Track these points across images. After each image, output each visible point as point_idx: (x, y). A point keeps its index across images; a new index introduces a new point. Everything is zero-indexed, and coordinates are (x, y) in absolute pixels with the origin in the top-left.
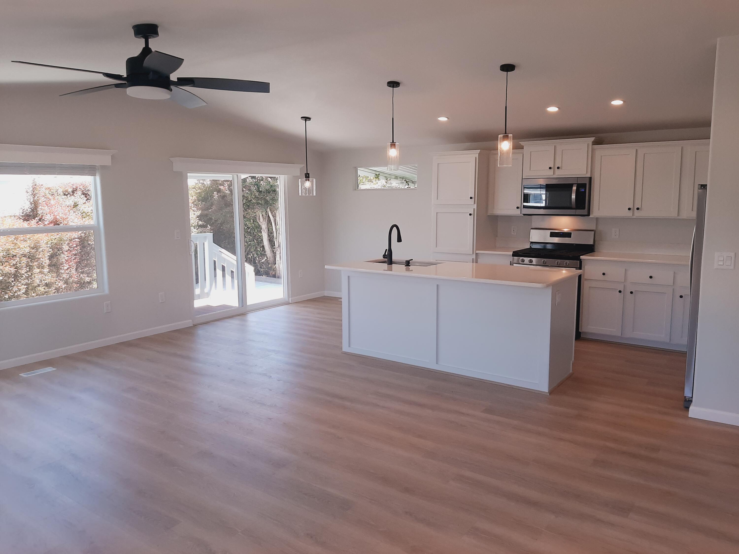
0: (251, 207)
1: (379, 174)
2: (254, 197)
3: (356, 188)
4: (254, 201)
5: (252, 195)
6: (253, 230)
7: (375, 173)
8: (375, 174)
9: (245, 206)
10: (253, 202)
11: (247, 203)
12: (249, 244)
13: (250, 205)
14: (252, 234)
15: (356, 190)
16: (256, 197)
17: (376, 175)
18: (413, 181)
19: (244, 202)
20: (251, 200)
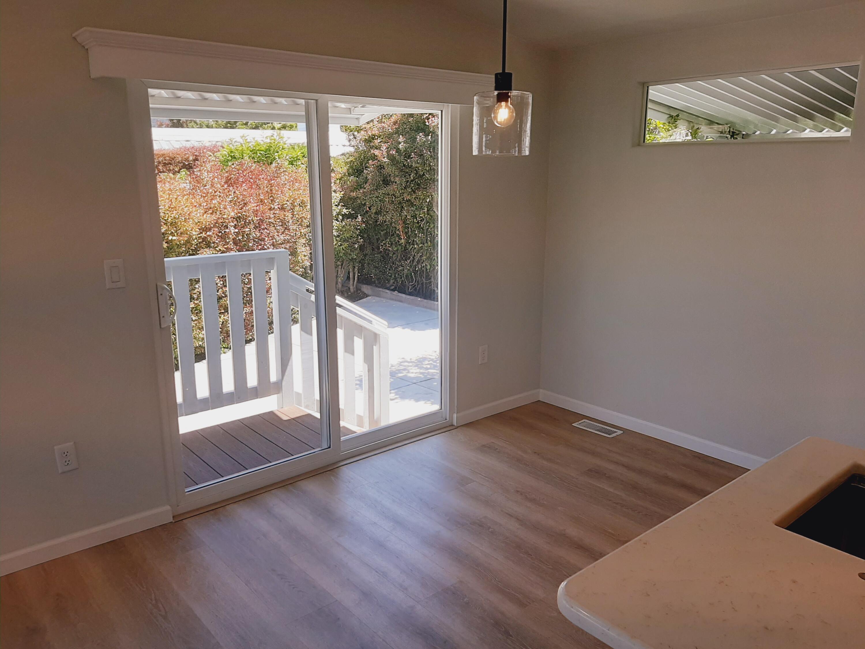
0: (423, 186)
1: (678, 116)
2: (427, 169)
3: (639, 141)
4: (427, 176)
5: (424, 165)
6: (427, 224)
7: (669, 113)
8: (668, 116)
9: (413, 185)
10: (426, 178)
11: (417, 180)
12: (421, 247)
13: (420, 182)
14: (425, 231)
15: (639, 145)
16: (431, 168)
17: (671, 116)
18: (744, 133)
19: (412, 178)
20: (424, 175)
